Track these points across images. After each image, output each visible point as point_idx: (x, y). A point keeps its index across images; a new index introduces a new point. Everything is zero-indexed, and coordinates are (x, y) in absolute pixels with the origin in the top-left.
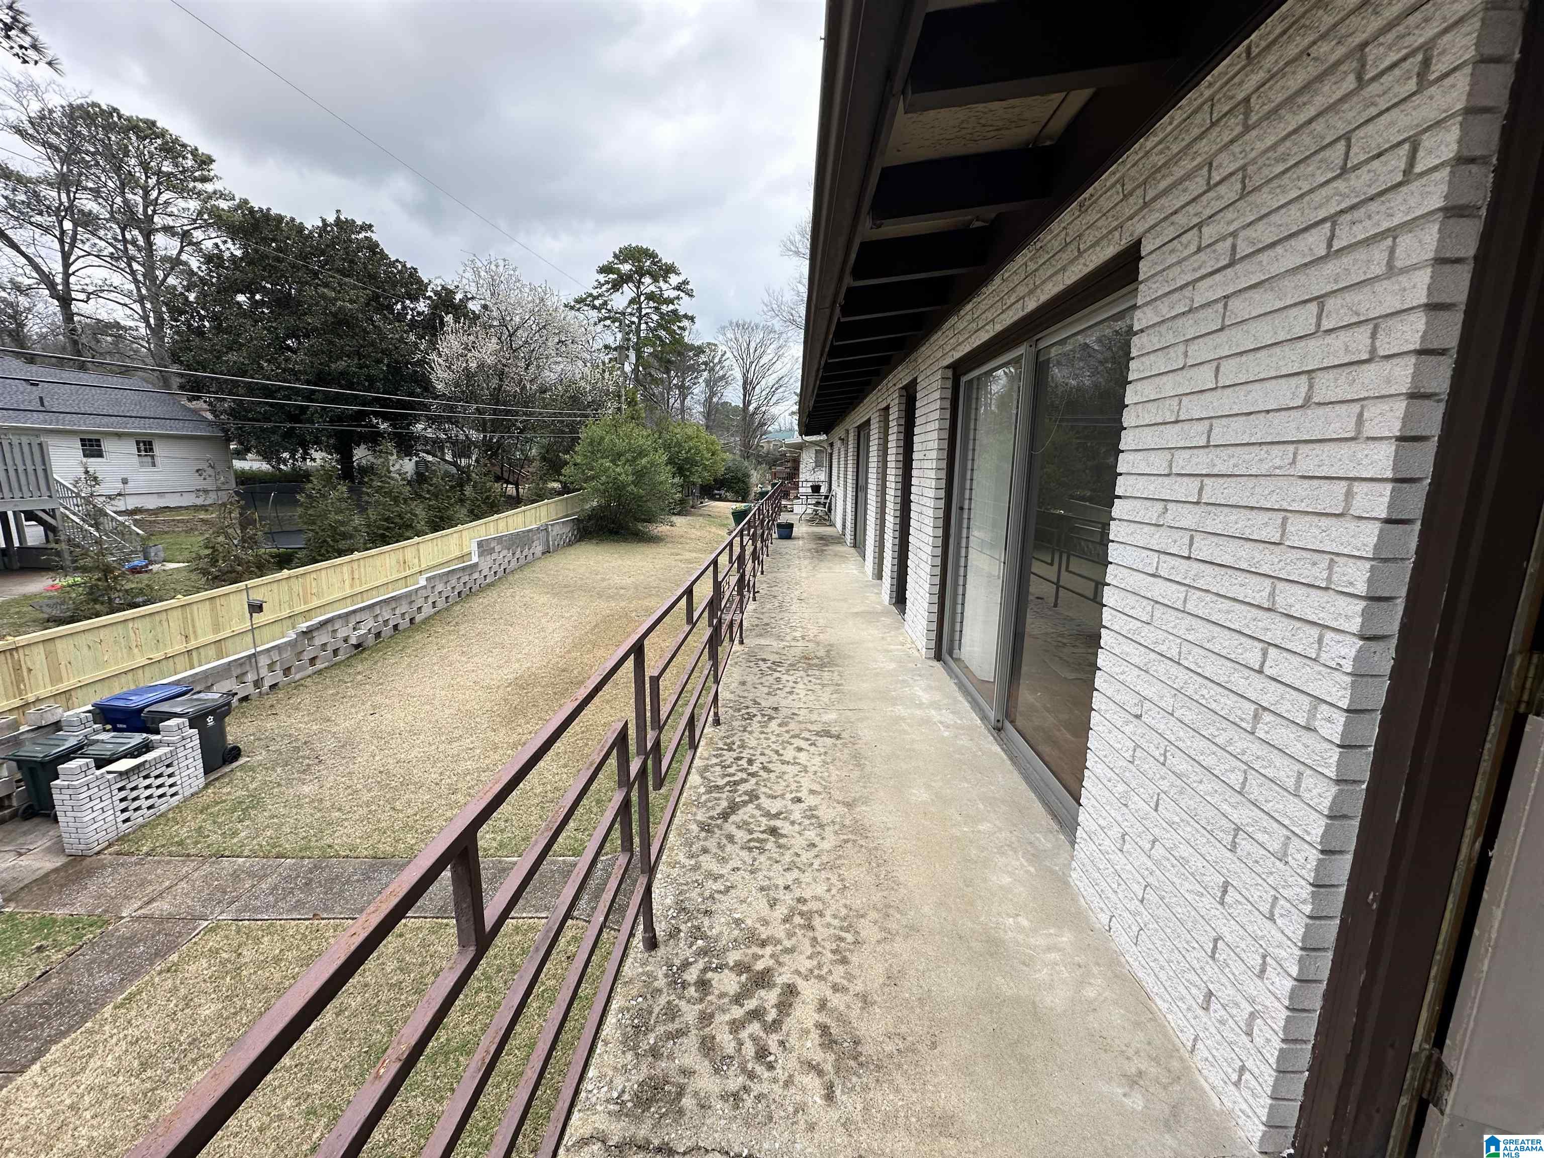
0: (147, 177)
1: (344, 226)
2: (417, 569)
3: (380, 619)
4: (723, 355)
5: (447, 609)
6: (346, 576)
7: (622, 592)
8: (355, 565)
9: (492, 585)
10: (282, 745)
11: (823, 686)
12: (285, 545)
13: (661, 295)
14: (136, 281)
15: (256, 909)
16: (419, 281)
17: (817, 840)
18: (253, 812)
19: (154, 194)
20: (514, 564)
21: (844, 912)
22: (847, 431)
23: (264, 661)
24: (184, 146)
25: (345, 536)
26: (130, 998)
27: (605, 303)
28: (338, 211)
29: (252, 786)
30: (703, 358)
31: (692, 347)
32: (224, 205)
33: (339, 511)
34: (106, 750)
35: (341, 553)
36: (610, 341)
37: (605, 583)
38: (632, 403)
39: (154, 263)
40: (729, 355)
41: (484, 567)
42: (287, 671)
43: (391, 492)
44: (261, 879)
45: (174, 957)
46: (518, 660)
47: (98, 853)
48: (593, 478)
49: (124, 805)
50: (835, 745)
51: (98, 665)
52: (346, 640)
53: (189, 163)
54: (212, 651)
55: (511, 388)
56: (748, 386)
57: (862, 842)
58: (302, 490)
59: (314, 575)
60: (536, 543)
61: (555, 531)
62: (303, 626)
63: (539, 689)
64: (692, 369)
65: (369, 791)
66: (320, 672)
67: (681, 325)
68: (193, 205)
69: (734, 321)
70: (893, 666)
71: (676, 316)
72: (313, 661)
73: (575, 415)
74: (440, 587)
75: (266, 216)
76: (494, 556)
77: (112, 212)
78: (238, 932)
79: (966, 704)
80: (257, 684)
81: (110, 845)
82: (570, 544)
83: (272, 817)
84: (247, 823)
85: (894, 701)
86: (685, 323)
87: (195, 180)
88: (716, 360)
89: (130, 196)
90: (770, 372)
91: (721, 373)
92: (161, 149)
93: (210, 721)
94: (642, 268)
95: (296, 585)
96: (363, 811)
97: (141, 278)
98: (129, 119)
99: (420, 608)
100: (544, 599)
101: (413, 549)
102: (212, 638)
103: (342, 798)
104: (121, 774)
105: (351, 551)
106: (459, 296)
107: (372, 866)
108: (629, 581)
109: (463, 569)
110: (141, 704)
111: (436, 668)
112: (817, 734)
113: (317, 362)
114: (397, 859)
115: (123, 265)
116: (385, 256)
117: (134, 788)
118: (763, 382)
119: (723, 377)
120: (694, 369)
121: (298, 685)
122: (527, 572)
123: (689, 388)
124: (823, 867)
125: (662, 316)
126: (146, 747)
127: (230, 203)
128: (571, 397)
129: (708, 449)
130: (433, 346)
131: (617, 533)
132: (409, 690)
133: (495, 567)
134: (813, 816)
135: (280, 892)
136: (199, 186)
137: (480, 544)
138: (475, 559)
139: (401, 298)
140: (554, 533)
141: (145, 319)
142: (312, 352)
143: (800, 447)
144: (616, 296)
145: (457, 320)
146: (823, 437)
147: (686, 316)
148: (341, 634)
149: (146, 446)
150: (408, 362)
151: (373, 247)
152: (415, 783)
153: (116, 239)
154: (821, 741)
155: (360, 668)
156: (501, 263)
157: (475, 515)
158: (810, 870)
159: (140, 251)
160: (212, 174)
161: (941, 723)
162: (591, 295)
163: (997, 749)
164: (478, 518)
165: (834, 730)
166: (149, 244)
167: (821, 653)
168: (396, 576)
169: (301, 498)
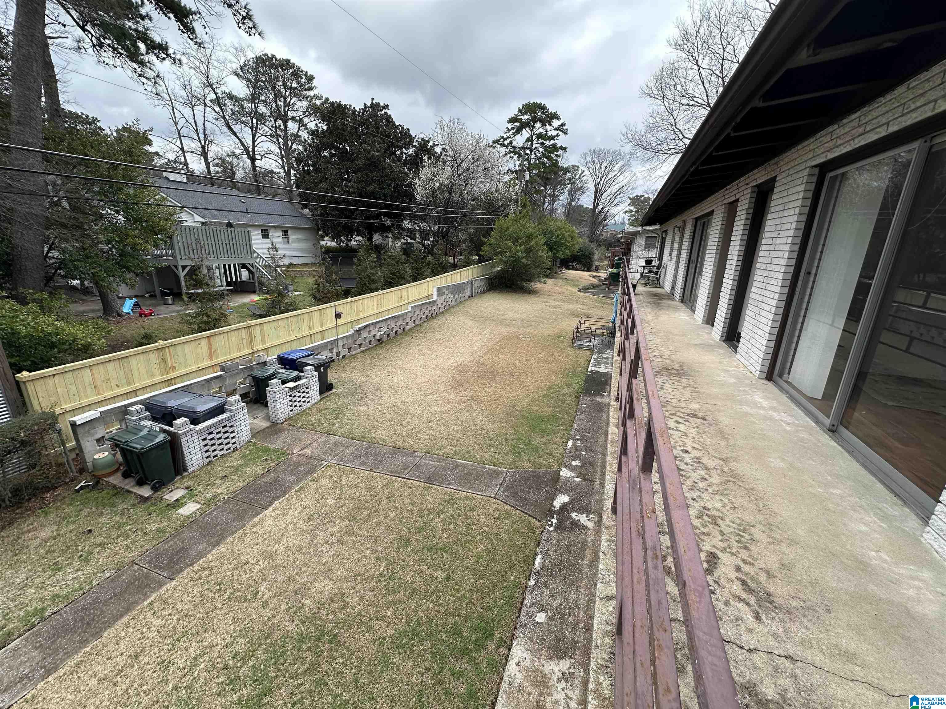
0: (286, 91)
1: (375, 107)
2: (407, 301)
3: (390, 327)
4: (582, 173)
5: (420, 325)
6: (375, 303)
7: (514, 322)
8: (379, 297)
9: (442, 313)
10: (349, 385)
11: (684, 387)
12: (347, 285)
13: (546, 134)
14: (280, 147)
15: (345, 461)
16: (410, 136)
17: (707, 477)
18: (340, 416)
19: (288, 100)
20: (454, 301)
21: (738, 521)
22: (684, 222)
23: (340, 343)
24: (302, 72)
25: (374, 281)
26: (301, 489)
27: (511, 142)
28: (373, 99)
29: (339, 404)
30: (568, 176)
31: (562, 169)
32: (318, 102)
33: (372, 268)
34: (285, 377)
35: (372, 291)
36: (511, 166)
37: (503, 317)
38: (524, 206)
39: (287, 137)
40: (587, 172)
41: (439, 303)
42: (349, 349)
43: (396, 258)
44: (347, 447)
45: (315, 475)
46: (458, 356)
47: (282, 423)
48: (500, 253)
49: (291, 403)
50: (704, 424)
51: (278, 337)
52: (374, 336)
53: (303, 81)
54: (319, 336)
55: (456, 198)
56: (598, 194)
57: (740, 484)
58: (356, 256)
59: (361, 301)
60: (466, 291)
61: (476, 284)
62: (357, 327)
63: (470, 373)
64: (560, 183)
65: (390, 414)
66: (363, 352)
67: (558, 153)
68: (305, 103)
69: (593, 149)
70: (733, 380)
71: (555, 148)
72: (360, 345)
73: (490, 214)
74: (418, 312)
75: (339, 105)
76: (445, 297)
77: (271, 113)
78: (339, 470)
79: (800, 412)
80: (338, 354)
81: (286, 421)
82: (484, 292)
83: (349, 420)
84: (338, 420)
85: (741, 403)
86: (560, 152)
87: (306, 90)
88: (577, 177)
89: (279, 102)
90: (614, 183)
91: (579, 185)
92: (293, 74)
93: (322, 368)
94: (536, 117)
95: (354, 305)
96: (388, 424)
97: (282, 146)
98: (280, 60)
99: (407, 323)
100: (470, 323)
101: (406, 290)
102: (320, 329)
103: (378, 416)
104: (290, 389)
105: (377, 290)
106: (430, 144)
107: (394, 451)
108: (518, 316)
109: (429, 303)
110: (295, 357)
111: (417, 355)
112: (688, 415)
113: (360, 186)
114: (405, 450)
115: (275, 140)
116: (394, 123)
117: (295, 396)
118: (609, 190)
119: (581, 188)
120: (562, 183)
121: (354, 357)
122: (461, 307)
123: (557, 196)
124: (715, 493)
125: (546, 148)
126: (297, 379)
127: (321, 101)
128: (489, 203)
129: (569, 235)
130: (416, 175)
131: (510, 287)
132: (404, 366)
133: (445, 304)
134: (699, 463)
135: (356, 455)
136: (307, 93)
137: (438, 290)
138: (435, 298)
139: (401, 148)
140: (476, 285)
141: (283, 167)
142: (359, 181)
143: (635, 234)
144: (518, 137)
145: (429, 158)
146: (657, 227)
147: (561, 148)
148: (373, 333)
149: (285, 233)
150: (403, 185)
151: (388, 118)
152: (411, 414)
153: (272, 127)
154: (691, 419)
155: (381, 352)
156: (456, 121)
157: (435, 273)
158: (707, 492)
159: (281, 131)
160: (313, 85)
161: (782, 421)
162: (503, 137)
163: (833, 443)
164: (436, 275)
165: (700, 414)
166: (286, 127)
167: (677, 367)
168: (397, 305)
169: (355, 260)
